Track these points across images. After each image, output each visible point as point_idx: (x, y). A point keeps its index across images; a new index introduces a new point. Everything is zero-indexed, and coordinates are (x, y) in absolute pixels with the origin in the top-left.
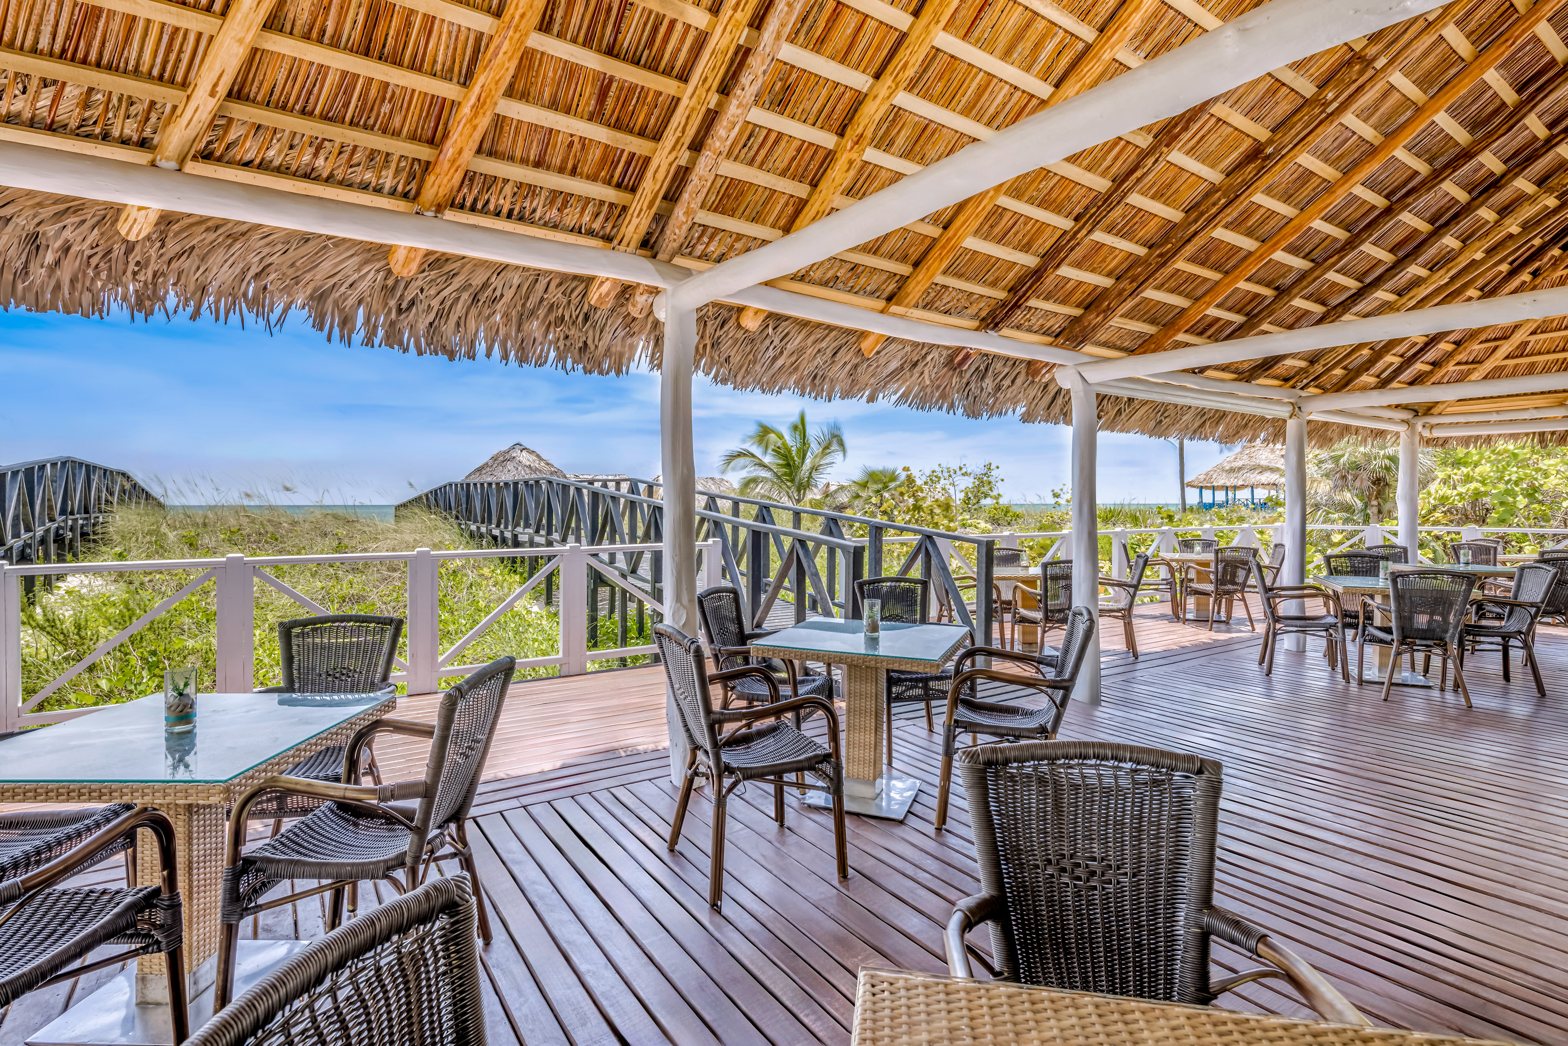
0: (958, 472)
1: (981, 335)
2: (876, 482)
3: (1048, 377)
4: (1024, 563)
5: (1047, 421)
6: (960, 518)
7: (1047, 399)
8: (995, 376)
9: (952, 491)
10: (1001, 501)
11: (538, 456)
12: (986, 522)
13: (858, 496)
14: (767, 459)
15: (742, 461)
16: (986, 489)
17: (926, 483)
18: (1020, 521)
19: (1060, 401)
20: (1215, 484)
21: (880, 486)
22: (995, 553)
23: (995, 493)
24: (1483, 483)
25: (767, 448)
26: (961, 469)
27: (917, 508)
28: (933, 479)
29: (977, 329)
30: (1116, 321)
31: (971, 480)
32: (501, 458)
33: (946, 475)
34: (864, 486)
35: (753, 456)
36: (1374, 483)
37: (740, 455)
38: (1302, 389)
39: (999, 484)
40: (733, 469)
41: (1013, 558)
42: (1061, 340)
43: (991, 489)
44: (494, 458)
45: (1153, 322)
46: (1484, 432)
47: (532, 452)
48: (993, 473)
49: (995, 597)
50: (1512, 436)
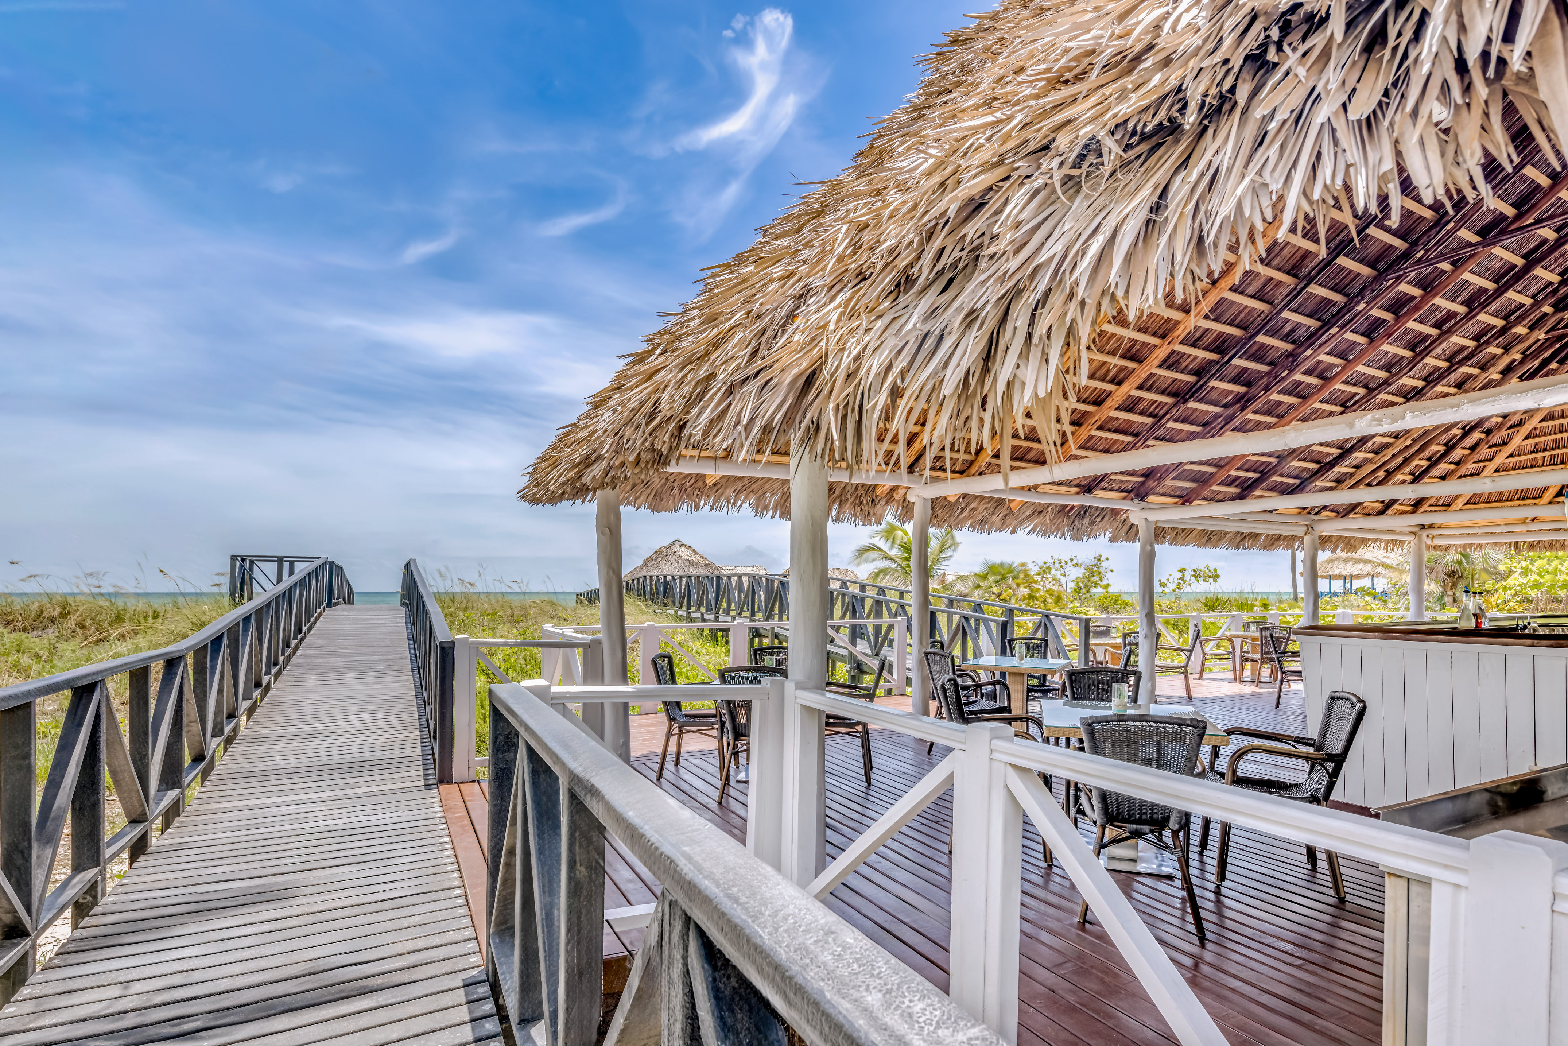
0: (1070, 564)
1: (1081, 496)
2: (995, 574)
3: (1124, 516)
4: (1113, 635)
5: (1126, 540)
6: (1071, 606)
7: (1126, 528)
8: (1091, 516)
9: (1063, 580)
10: (1110, 590)
11: (694, 551)
12: (1096, 610)
13: (978, 586)
14: (894, 553)
15: (872, 555)
16: (1096, 578)
17: (1039, 574)
18: (1129, 609)
19: (1134, 529)
20: (1331, 573)
21: (999, 577)
22: (1092, 629)
23: (1104, 582)
24: (1540, 575)
25: (893, 542)
26: (1072, 560)
27: (1031, 597)
28: (1045, 570)
29: (1078, 493)
30: (1168, 482)
31: (1082, 570)
32: (664, 553)
33: (1057, 565)
34: (985, 577)
35: (880, 549)
36: (1449, 576)
37: (869, 549)
38: (1316, 514)
39: (1109, 575)
40: (866, 561)
41: (1106, 633)
42: (1132, 495)
43: (1101, 580)
44: (658, 553)
45: (1193, 480)
46: (1476, 541)
47: (689, 547)
48: (1103, 564)
49: (1091, 658)
50: (1496, 544)
